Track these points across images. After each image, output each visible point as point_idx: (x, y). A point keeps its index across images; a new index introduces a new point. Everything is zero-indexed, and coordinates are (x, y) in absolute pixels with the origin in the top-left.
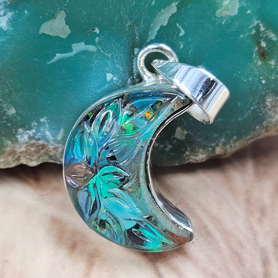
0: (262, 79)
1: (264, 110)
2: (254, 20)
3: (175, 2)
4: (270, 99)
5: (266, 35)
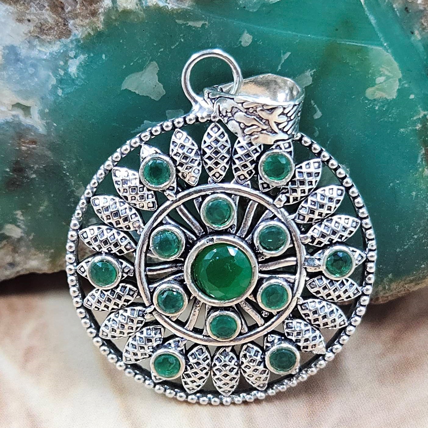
2: (420, 109)
3: (309, 70)
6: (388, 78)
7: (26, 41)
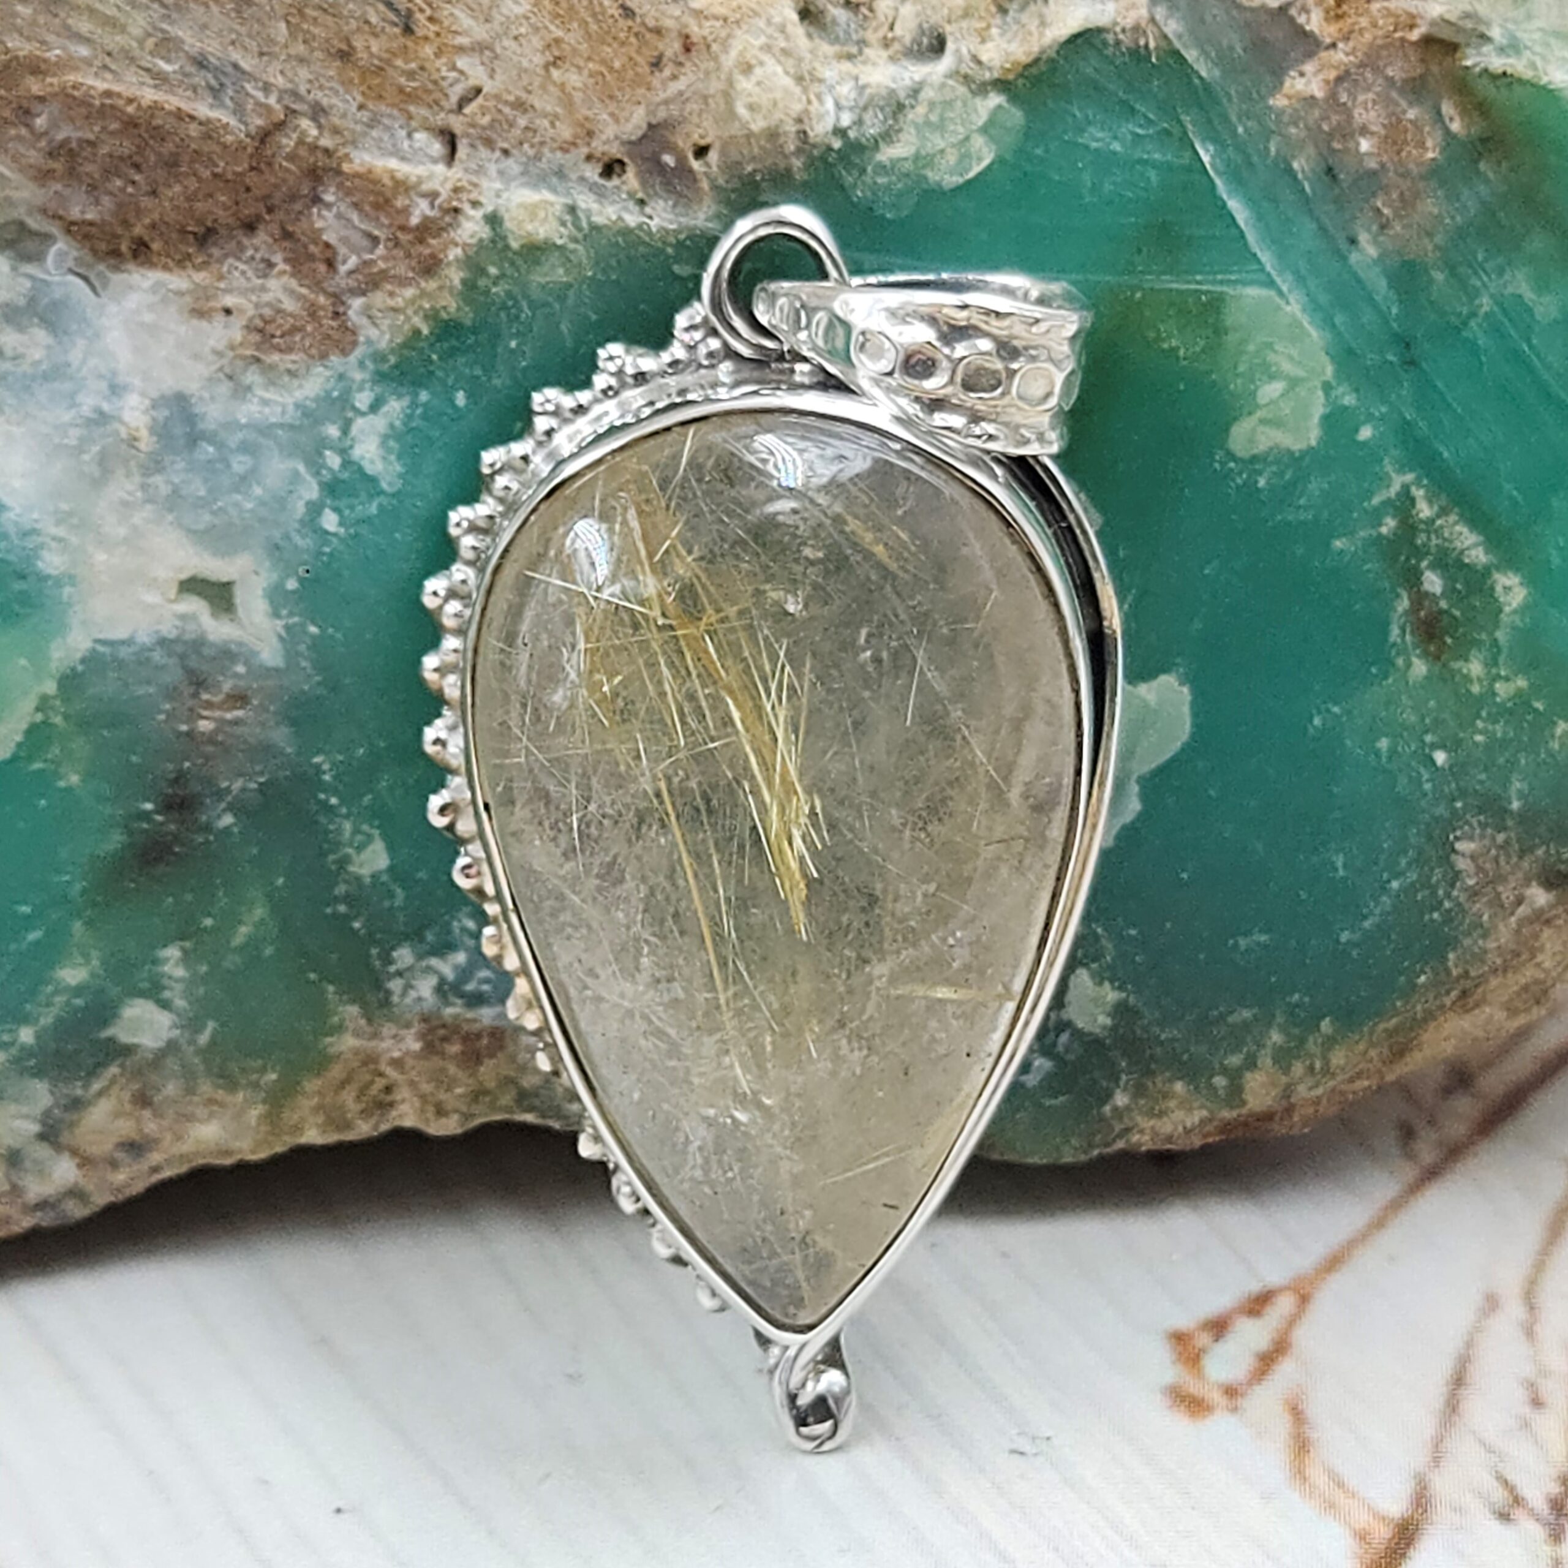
0: (1434, 746)
1: (1448, 896)
2: (1389, 468)
4: (1471, 838)
5: (1440, 541)
6: (1294, 383)
7: (221, 375)
